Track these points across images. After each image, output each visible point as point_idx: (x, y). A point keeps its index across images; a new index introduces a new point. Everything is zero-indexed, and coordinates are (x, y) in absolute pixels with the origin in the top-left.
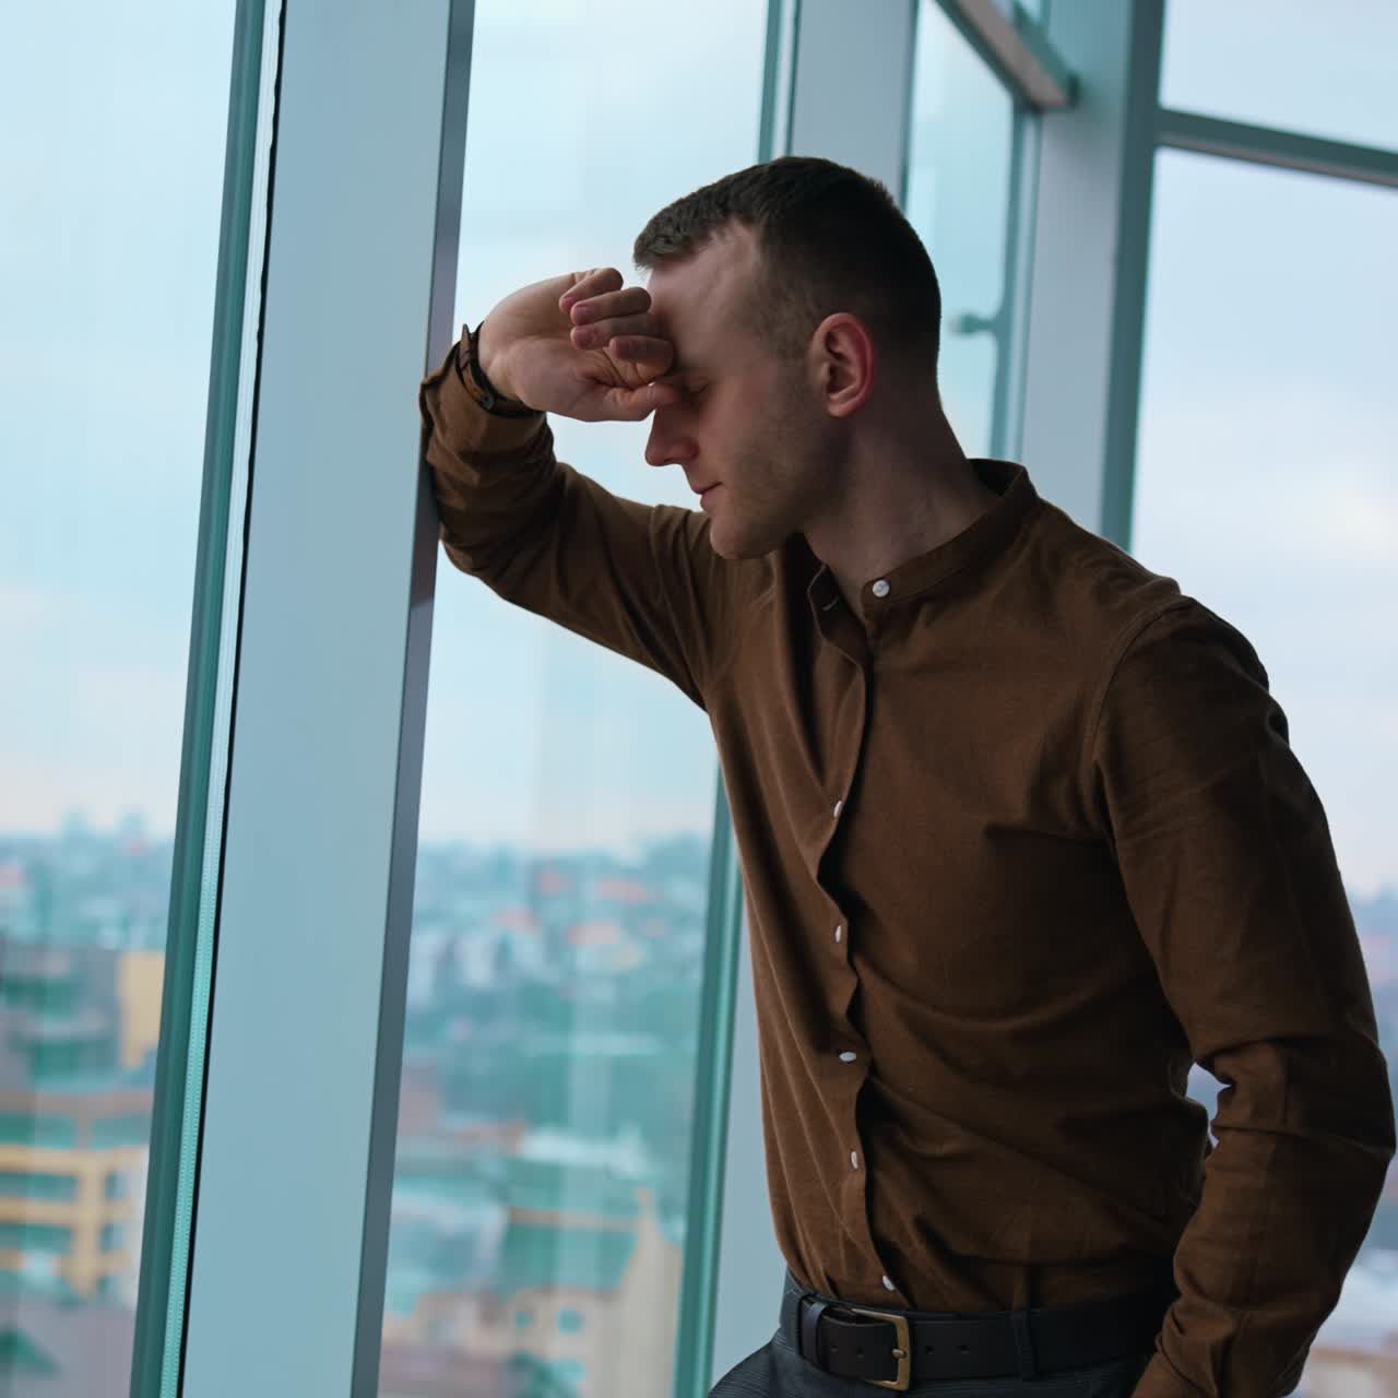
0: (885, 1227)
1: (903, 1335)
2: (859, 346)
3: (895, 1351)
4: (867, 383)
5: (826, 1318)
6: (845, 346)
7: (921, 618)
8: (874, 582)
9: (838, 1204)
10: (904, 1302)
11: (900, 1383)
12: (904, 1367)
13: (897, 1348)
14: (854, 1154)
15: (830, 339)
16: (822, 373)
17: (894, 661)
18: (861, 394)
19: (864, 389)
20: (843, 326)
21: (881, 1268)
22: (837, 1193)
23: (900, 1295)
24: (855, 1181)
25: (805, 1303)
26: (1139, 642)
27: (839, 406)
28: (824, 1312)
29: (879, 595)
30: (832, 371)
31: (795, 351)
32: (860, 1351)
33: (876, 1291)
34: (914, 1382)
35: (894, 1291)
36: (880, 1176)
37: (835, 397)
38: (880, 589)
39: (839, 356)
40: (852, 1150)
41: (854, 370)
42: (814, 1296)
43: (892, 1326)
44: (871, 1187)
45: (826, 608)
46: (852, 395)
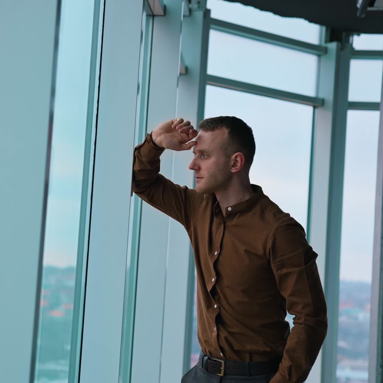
0: (221, 343)
1: (223, 365)
2: (242, 160)
3: (221, 368)
4: (241, 168)
5: (208, 360)
6: (239, 159)
7: (237, 216)
8: (229, 207)
9: (212, 338)
10: (225, 359)
11: (222, 375)
12: (223, 371)
13: (221, 367)
14: (215, 328)
15: (236, 157)
16: (232, 163)
17: (229, 223)
18: (239, 169)
19: (240, 169)
20: (240, 155)
21: (220, 351)
22: (212, 336)
23: (224, 357)
24: (215, 334)
25: (204, 357)
26: (281, 225)
27: (233, 170)
28: (208, 359)
29: (229, 210)
30: (234, 163)
31: (228, 157)
32: (214, 367)
33: (219, 356)
34: (225, 375)
35: (223, 356)
36: (220, 333)
37: (233, 168)
38: (230, 209)
39: (236, 161)
40: (214, 327)
41: (239, 165)
42: (206, 355)
43: (221, 363)
44: (218, 335)
45: (217, 211)
46: (237, 169)
